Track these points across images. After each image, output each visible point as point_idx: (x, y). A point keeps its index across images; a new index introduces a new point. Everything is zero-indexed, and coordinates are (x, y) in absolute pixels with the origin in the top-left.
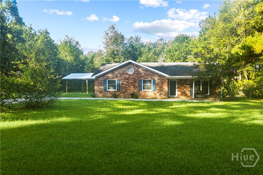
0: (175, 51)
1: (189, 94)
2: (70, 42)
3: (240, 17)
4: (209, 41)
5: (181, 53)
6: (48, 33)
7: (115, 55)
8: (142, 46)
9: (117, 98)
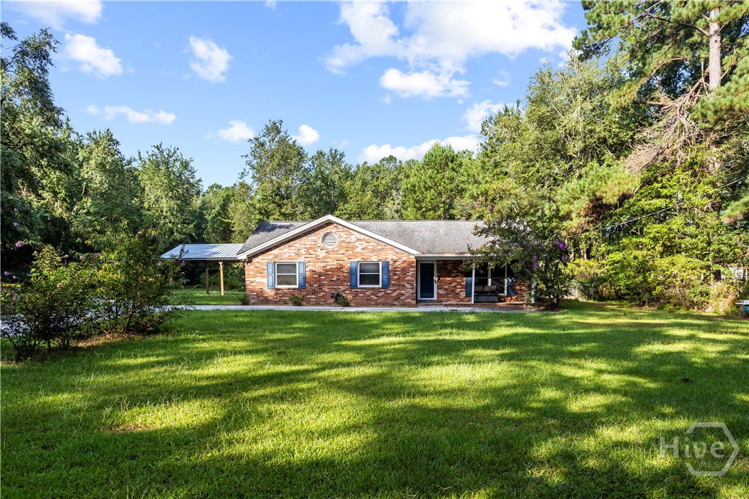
0: (426, 189)
1: (463, 294)
2: (167, 163)
3: (575, 115)
4: (504, 170)
5: (440, 194)
6: (113, 141)
7: (283, 198)
8: (348, 175)
9: (300, 305)
